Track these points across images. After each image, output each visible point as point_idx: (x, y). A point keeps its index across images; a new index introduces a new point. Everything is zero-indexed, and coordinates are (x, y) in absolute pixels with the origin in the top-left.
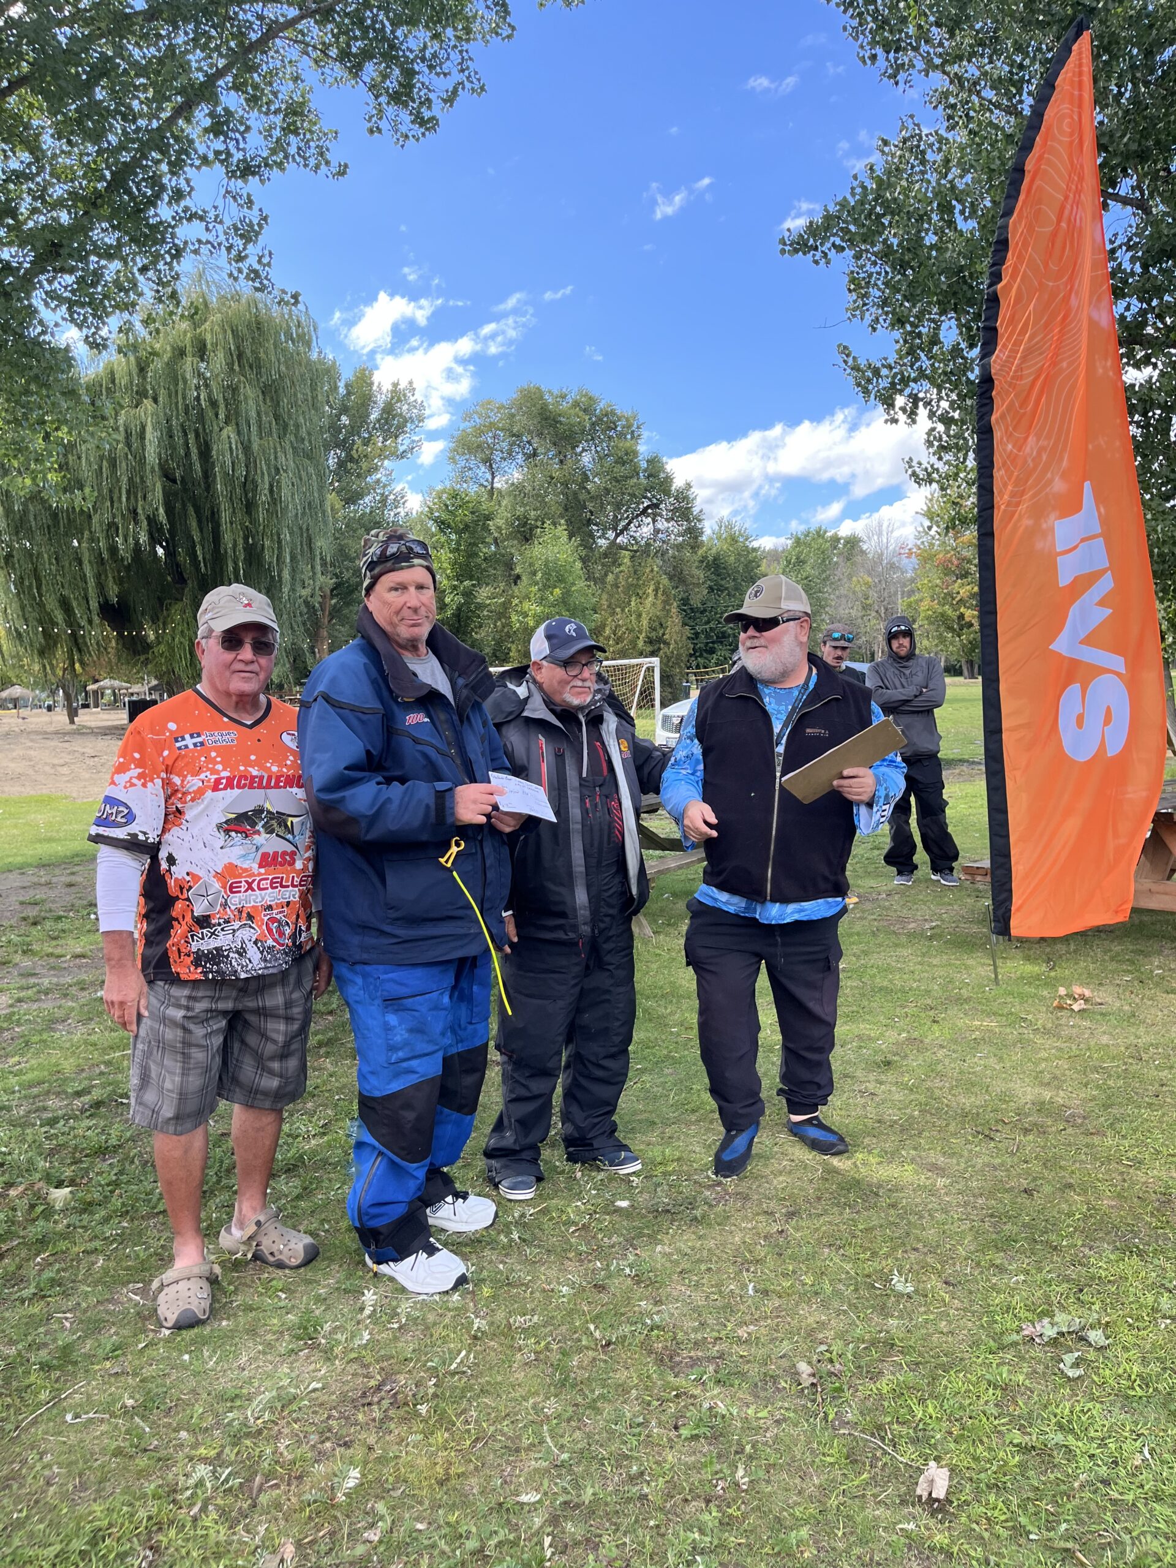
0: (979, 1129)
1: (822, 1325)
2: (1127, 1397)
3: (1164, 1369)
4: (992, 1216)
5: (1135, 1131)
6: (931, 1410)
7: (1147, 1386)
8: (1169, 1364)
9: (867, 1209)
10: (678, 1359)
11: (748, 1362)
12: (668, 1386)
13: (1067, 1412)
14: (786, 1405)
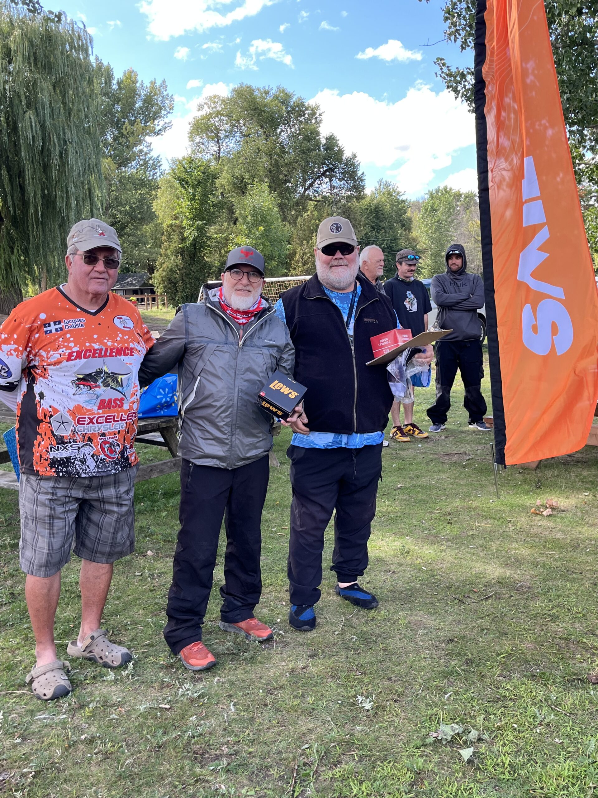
0: (457, 596)
1: (310, 731)
2: (499, 780)
3: (529, 761)
4: (447, 655)
5: (559, 596)
6: (363, 788)
7: (515, 772)
8: (533, 757)
9: (365, 652)
10: (207, 756)
11: (254, 756)
12: (193, 774)
13: (454, 789)
14: (270, 786)
